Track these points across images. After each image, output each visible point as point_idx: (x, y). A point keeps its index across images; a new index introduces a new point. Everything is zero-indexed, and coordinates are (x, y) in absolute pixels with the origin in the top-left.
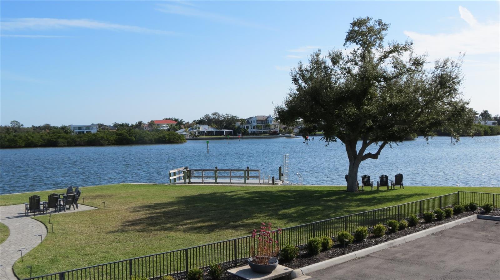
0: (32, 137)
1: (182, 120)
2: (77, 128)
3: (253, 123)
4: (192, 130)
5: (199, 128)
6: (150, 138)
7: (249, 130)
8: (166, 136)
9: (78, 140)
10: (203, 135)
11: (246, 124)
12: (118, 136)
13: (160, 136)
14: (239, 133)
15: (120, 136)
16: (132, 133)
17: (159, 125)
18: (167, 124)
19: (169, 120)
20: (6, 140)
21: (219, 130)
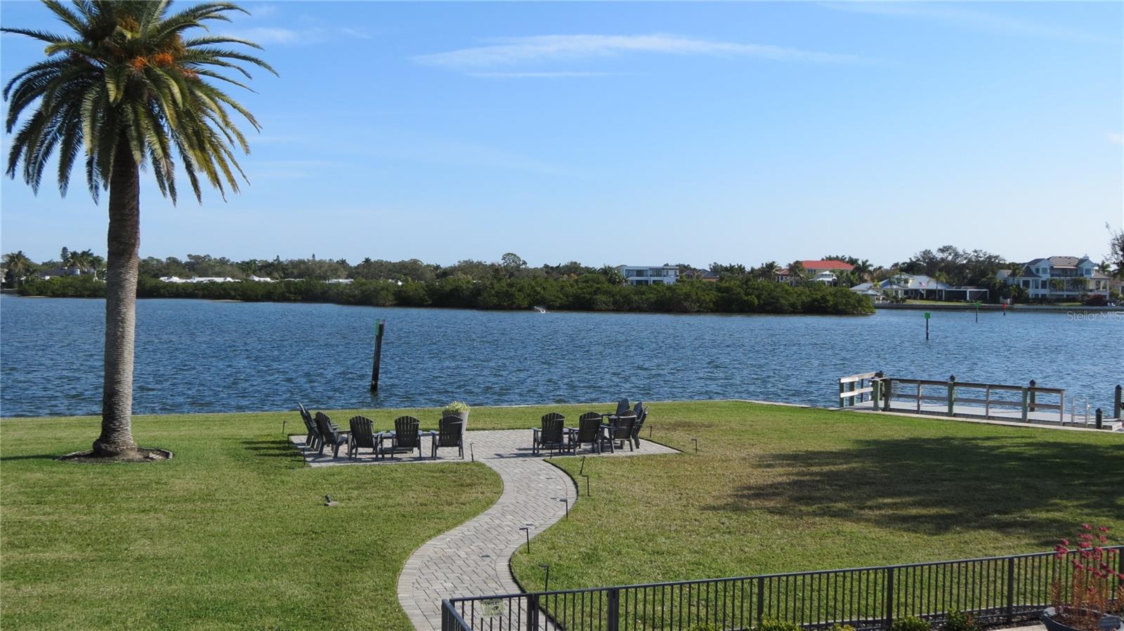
0: (544, 289)
1: (866, 261)
2: (635, 273)
3: (1041, 274)
4: (889, 287)
5: (906, 281)
6: (792, 300)
7: (1031, 292)
8: (829, 298)
9: (636, 298)
10: (915, 299)
11: (1022, 276)
12: (722, 292)
13: (814, 296)
14: (1006, 298)
15: (725, 294)
16: (753, 289)
17: (812, 272)
18: (832, 269)
19: (836, 262)
20: (493, 292)
21: (954, 289)
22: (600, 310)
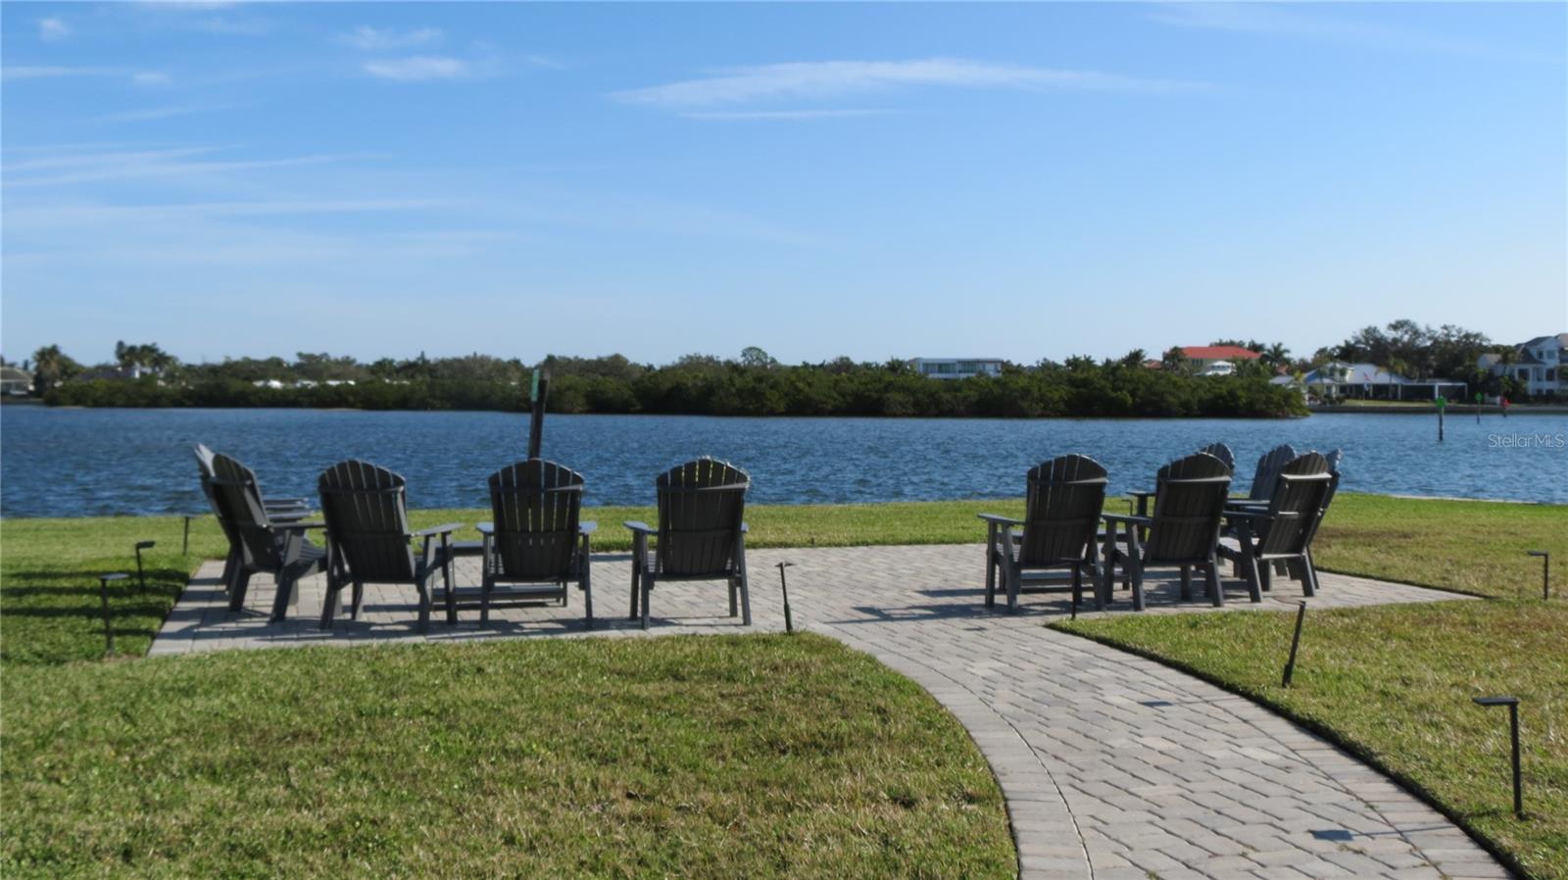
0: (810, 385)
1: (1280, 345)
2: (937, 368)
3: (1545, 359)
4: (1317, 381)
5: (1343, 373)
6: (1184, 397)
7: (1531, 386)
8: (1240, 393)
9: (947, 396)
10: (1356, 398)
11: (1519, 362)
12: (1078, 387)
13: (1217, 391)
14: (1493, 394)
15: (1081, 390)
16: (1124, 381)
17: (1198, 363)
18: (1230, 357)
19: (1230, 348)
20: (733, 390)
21: (1415, 383)
22: (894, 415)
